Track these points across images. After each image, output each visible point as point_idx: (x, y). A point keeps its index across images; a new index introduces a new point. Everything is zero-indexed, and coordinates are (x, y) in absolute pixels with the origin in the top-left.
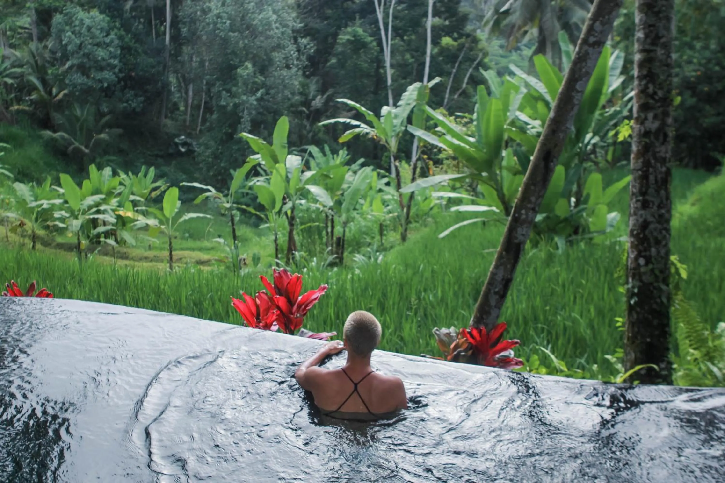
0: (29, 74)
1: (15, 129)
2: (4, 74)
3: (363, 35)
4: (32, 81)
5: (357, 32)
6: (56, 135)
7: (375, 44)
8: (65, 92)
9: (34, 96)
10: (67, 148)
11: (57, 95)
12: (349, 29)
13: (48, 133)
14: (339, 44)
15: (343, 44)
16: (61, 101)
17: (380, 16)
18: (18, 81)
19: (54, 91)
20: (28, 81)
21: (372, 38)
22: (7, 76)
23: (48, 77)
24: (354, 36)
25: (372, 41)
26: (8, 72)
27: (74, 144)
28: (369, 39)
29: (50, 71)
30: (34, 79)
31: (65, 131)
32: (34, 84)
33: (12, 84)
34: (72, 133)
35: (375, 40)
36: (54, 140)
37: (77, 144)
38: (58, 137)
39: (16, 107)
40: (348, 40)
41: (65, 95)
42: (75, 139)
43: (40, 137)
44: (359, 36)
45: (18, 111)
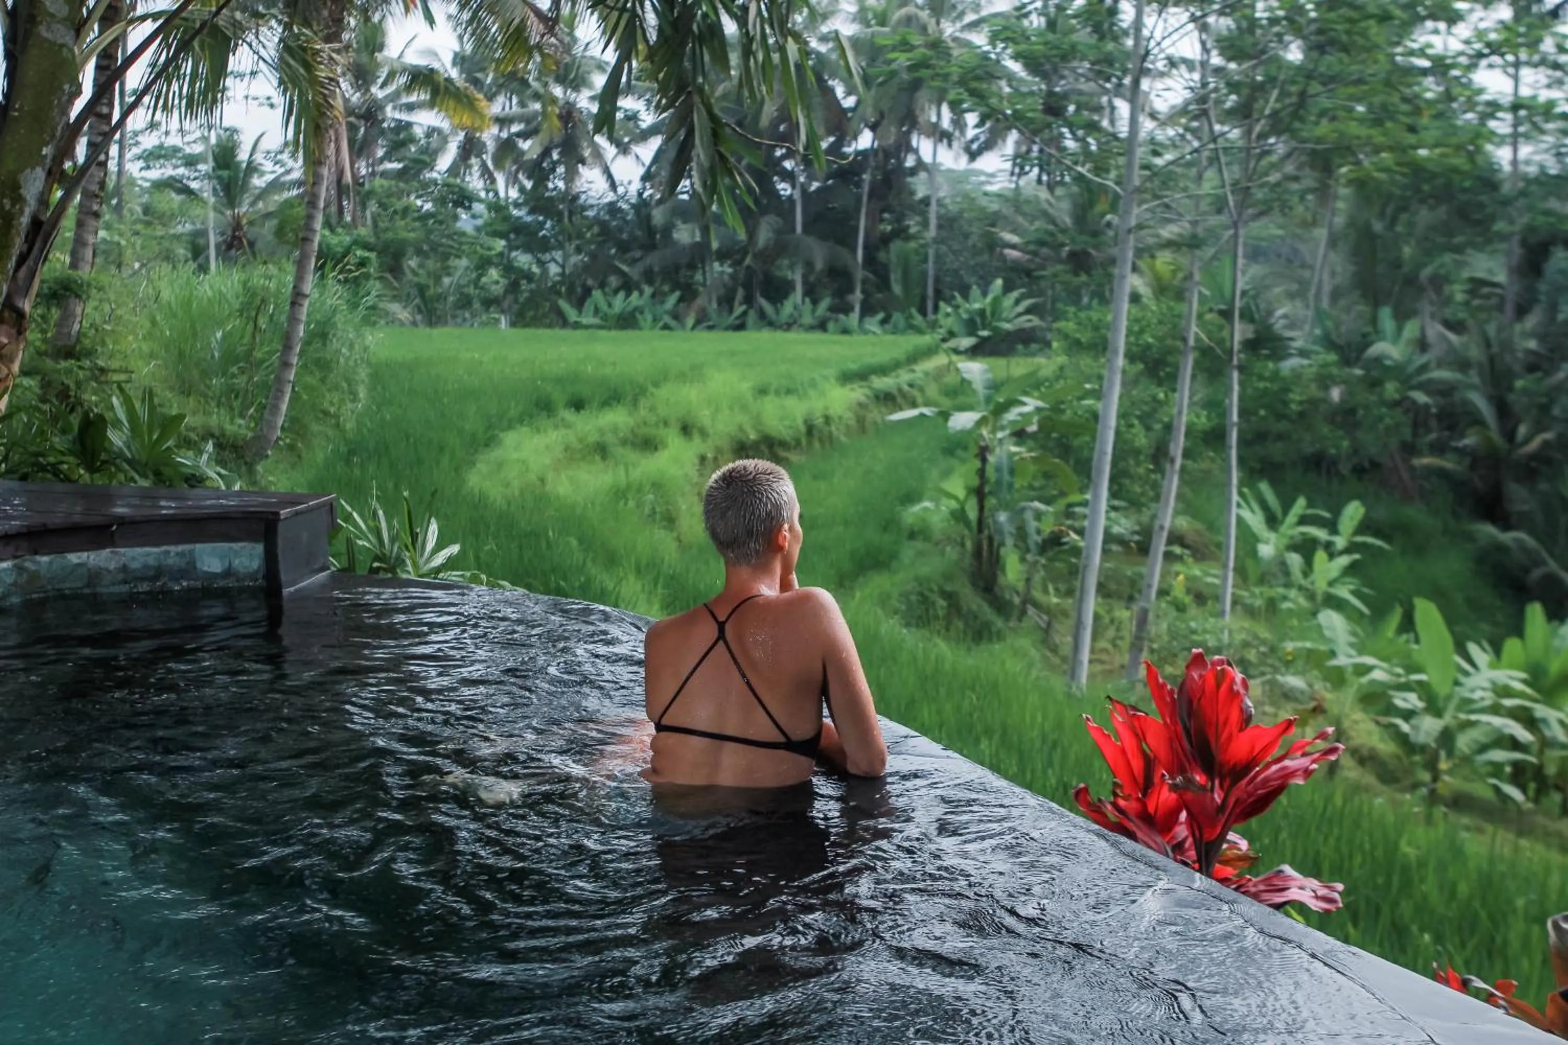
0: (1472, 387)
1: (1415, 513)
2: (1414, 382)
4: (1474, 405)
6: (1507, 537)
8: (1548, 436)
9: (1470, 440)
10: (1527, 571)
11: (1527, 440)
13: (1488, 530)
16: (1533, 457)
18: (1441, 401)
19: (1522, 430)
20: (1466, 403)
22: (1420, 387)
23: (1511, 397)
26: (1425, 377)
27: (1544, 563)
29: (1519, 384)
30: (1480, 402)
31: (1531, 532)
32: (1478, 411)
33: (1427, 406)
34: (1548, 537)
36: (1501, 548)
37: (1553, 566)
38: (1510, 544)
39: (1426, 461)
41: (1546, 444)
42: (1552, 555)
43: (1470, 537)
45: (1431, 471)
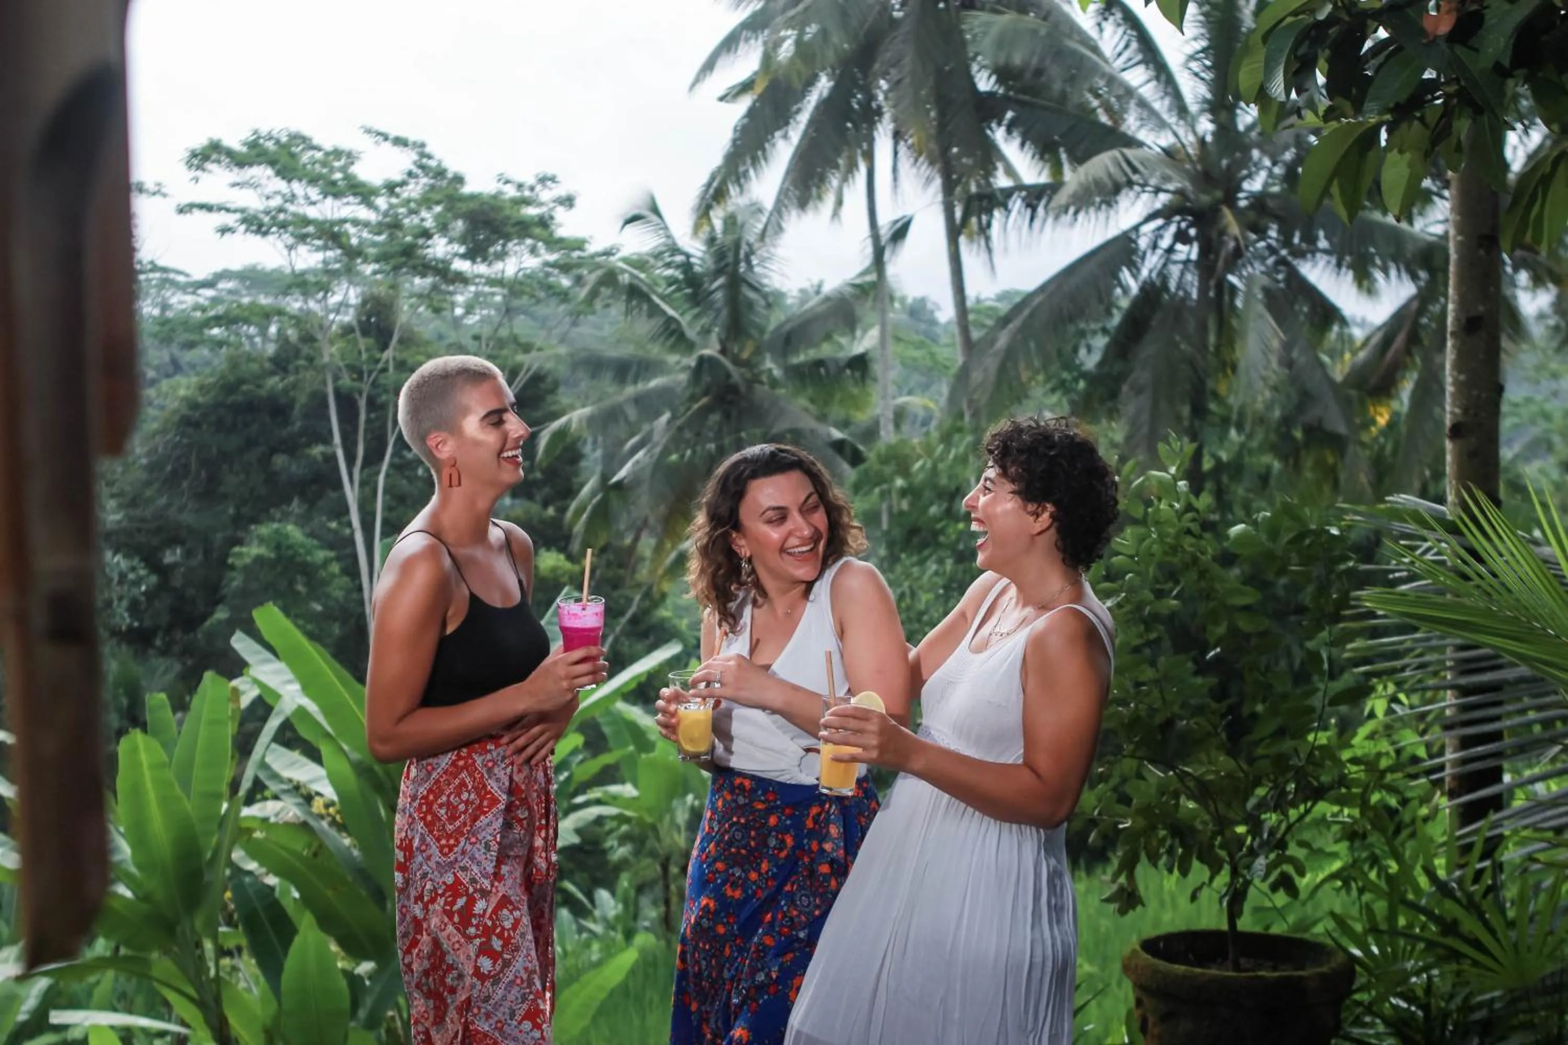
3: (302, 545)
5: (287, 536)
7: (335, 568)
12: (264, 530)
14: (232, 568)
15: (246, 568)
17: (351, 495)
21: (332, 554)
24: (278, 547)
25: (326, 562)
28: (321, 555)
35: (338, 559)
40: (259, 560)
44: (290, 547)
